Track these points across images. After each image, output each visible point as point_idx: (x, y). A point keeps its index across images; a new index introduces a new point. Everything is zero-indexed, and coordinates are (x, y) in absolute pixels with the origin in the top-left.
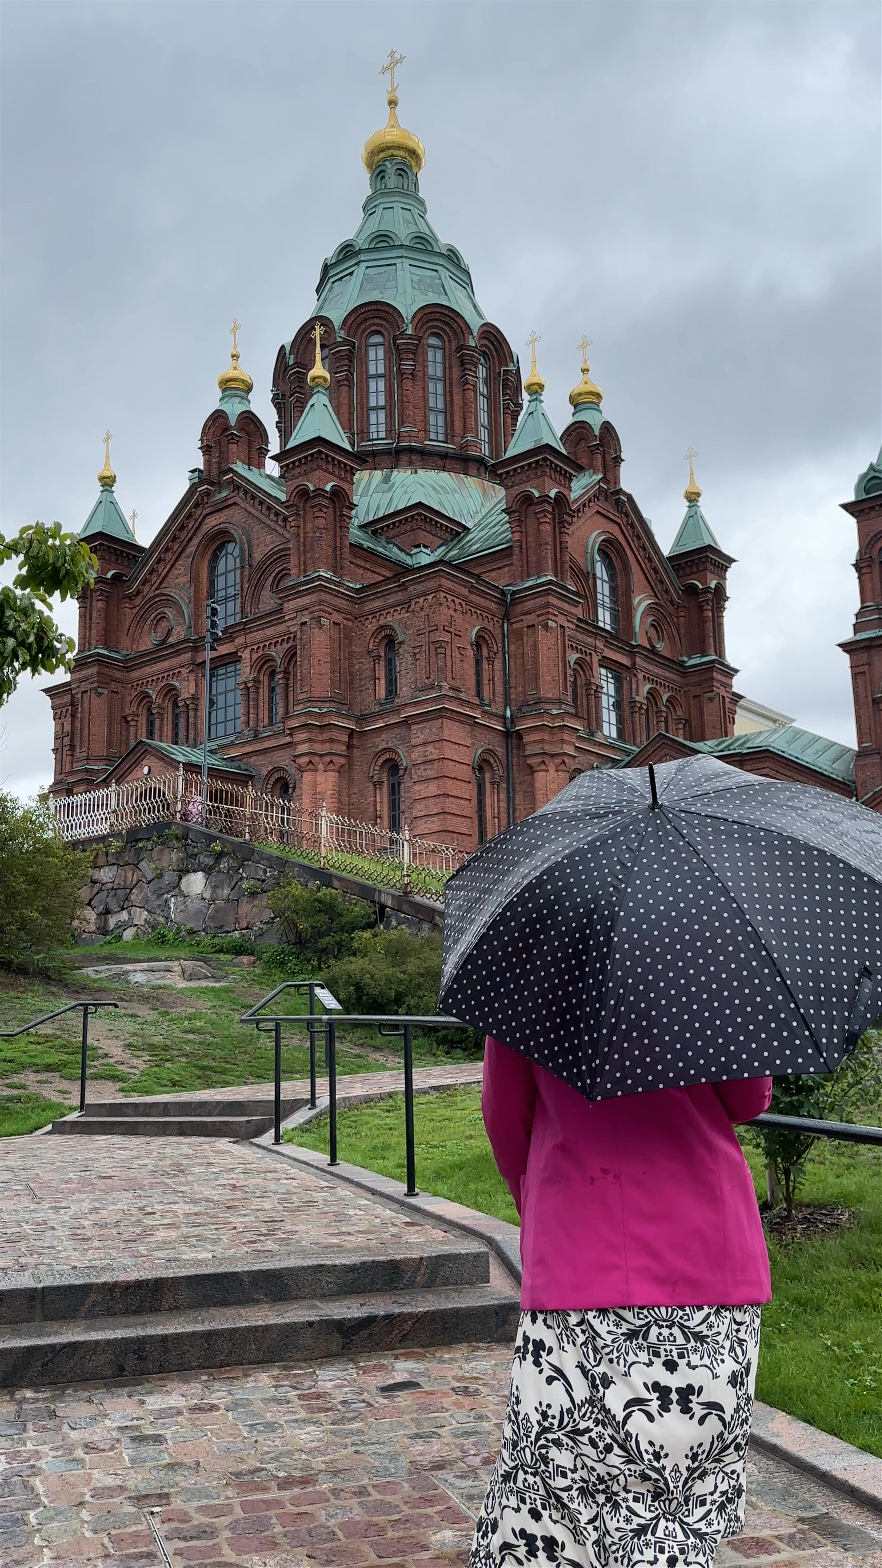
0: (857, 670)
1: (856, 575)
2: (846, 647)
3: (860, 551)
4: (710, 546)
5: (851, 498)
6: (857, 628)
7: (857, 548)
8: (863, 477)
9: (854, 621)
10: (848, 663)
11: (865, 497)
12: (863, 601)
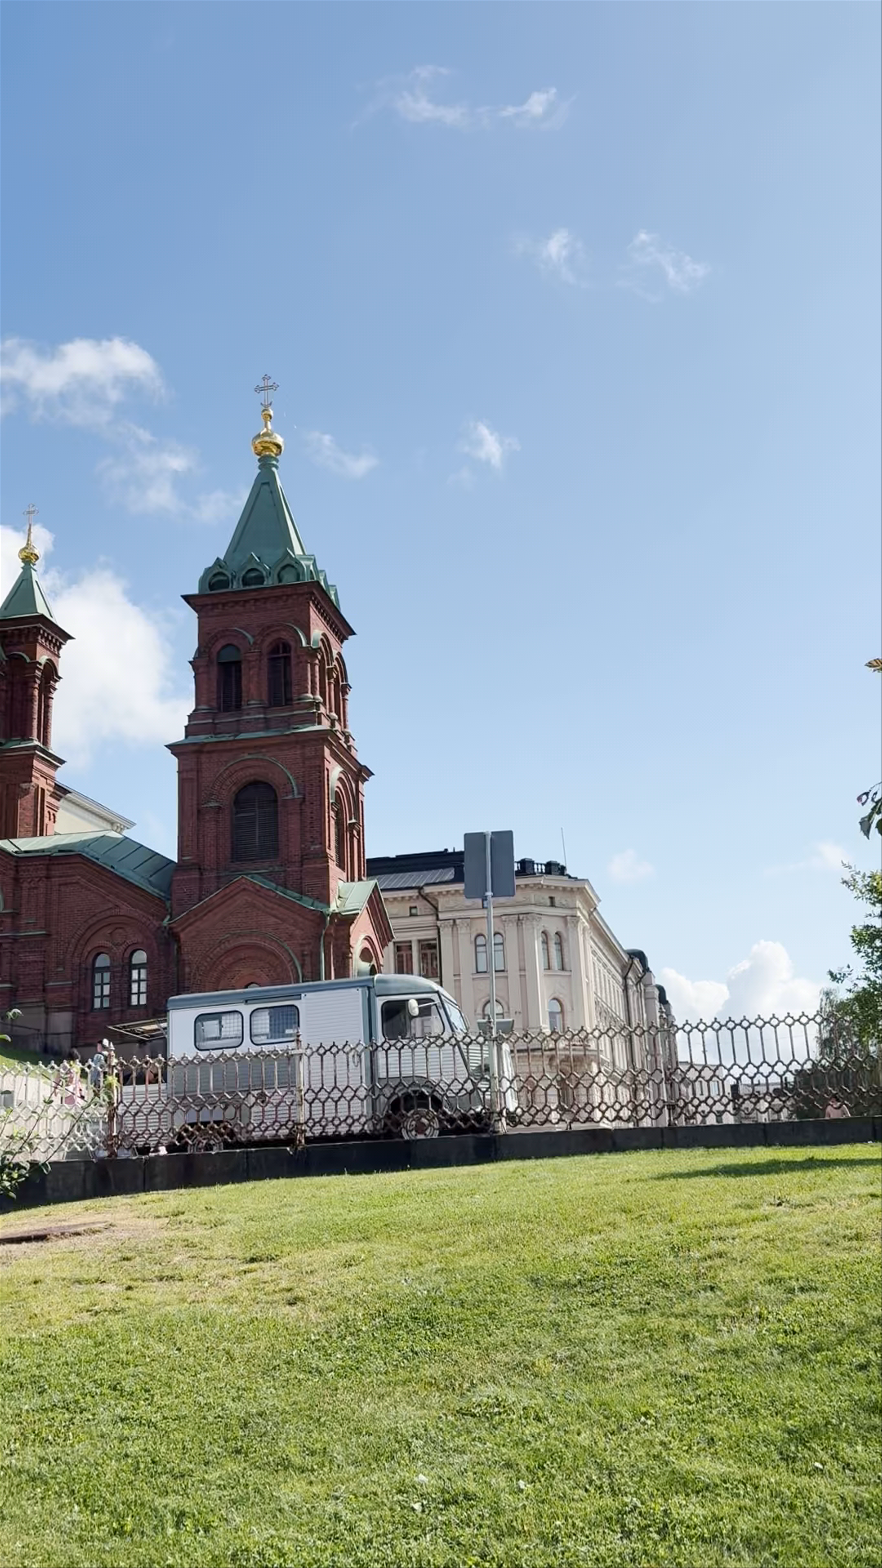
0: (185, 775)
1: (193, 674)
2: (174, 748)
3: (199, 650)
4: (42, 616)
5: (194, 590)
6: (189, 730)
7: (196, 646)
8: (208, 571)
9: (186, 723)
10: (176, 768)
11: (209, 592)
12: (197, 704)
